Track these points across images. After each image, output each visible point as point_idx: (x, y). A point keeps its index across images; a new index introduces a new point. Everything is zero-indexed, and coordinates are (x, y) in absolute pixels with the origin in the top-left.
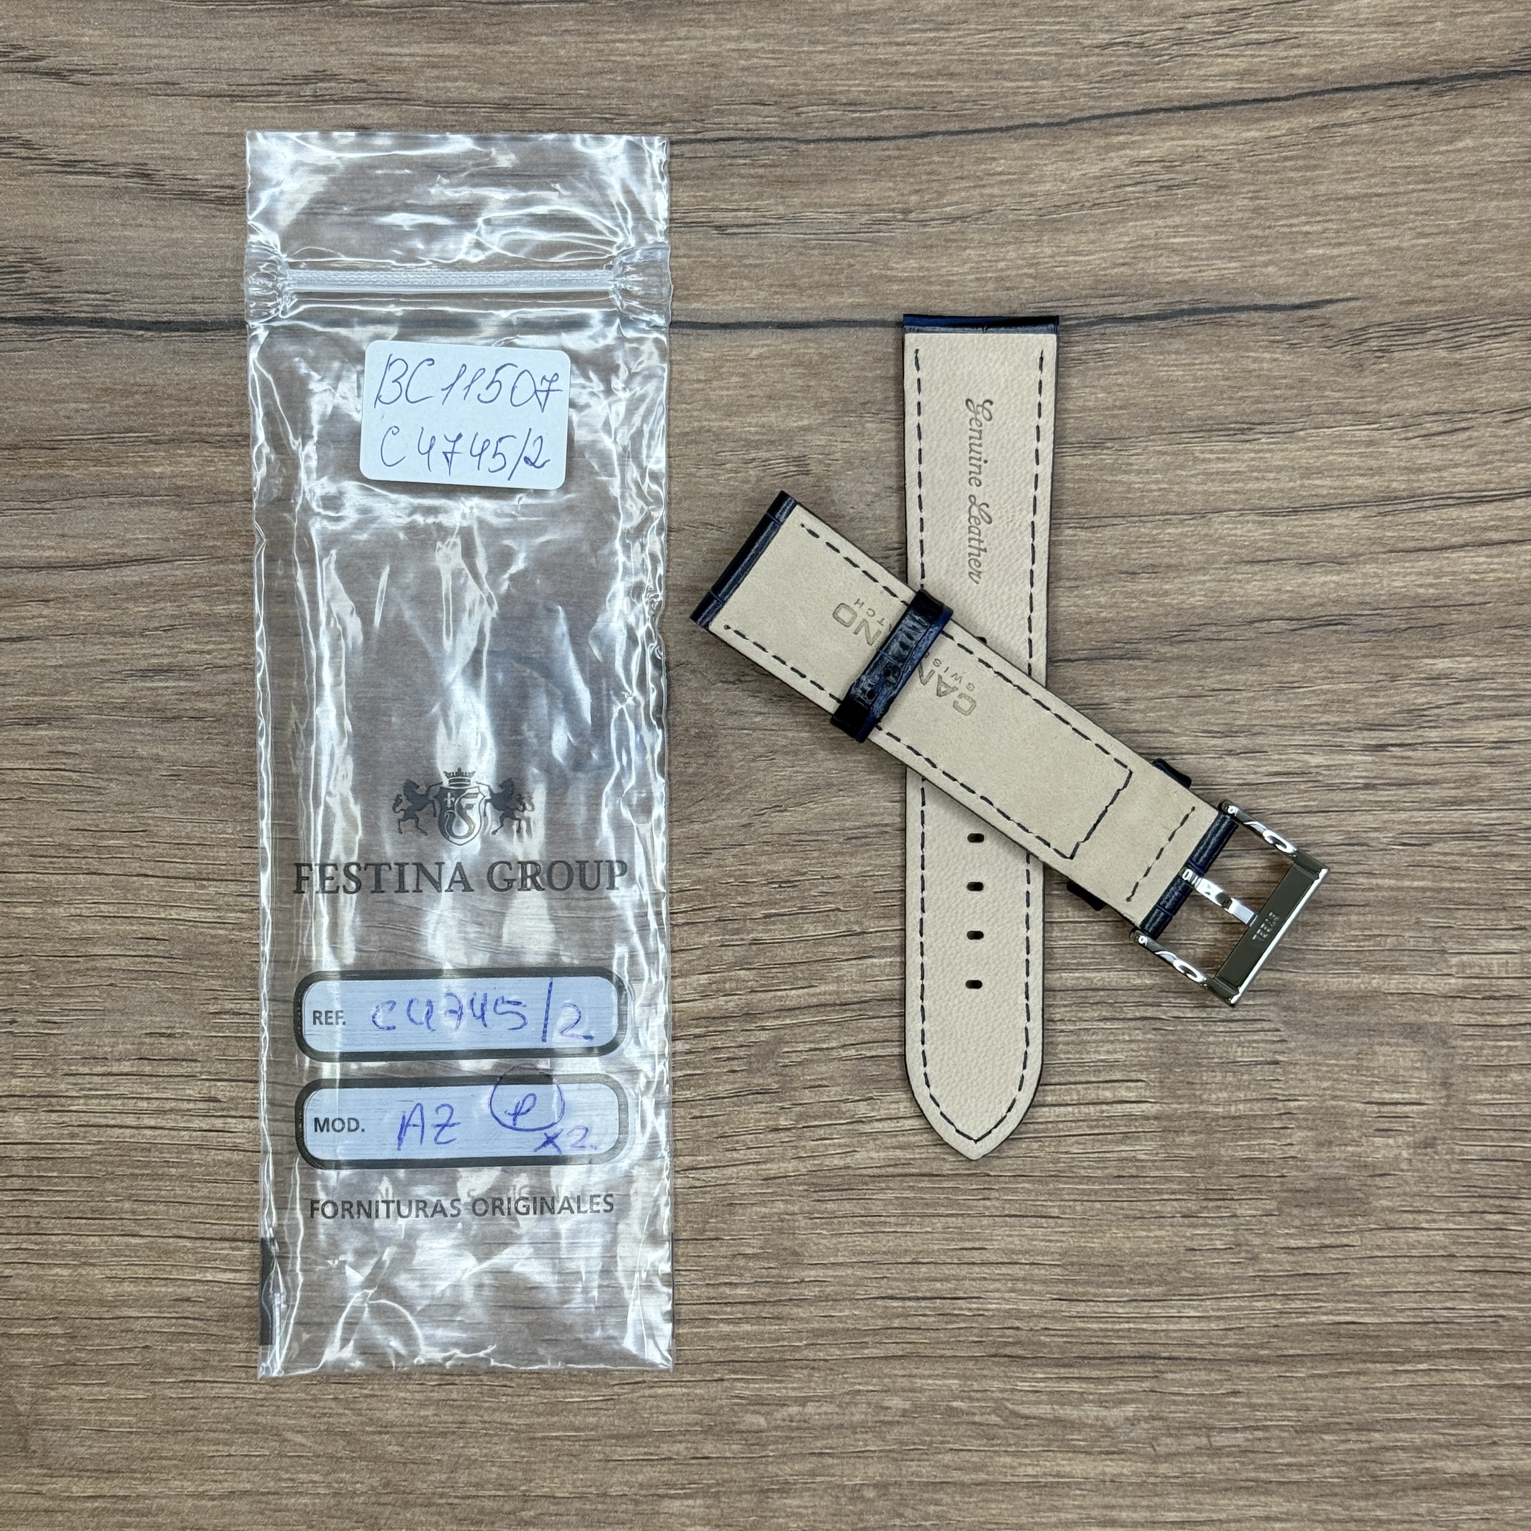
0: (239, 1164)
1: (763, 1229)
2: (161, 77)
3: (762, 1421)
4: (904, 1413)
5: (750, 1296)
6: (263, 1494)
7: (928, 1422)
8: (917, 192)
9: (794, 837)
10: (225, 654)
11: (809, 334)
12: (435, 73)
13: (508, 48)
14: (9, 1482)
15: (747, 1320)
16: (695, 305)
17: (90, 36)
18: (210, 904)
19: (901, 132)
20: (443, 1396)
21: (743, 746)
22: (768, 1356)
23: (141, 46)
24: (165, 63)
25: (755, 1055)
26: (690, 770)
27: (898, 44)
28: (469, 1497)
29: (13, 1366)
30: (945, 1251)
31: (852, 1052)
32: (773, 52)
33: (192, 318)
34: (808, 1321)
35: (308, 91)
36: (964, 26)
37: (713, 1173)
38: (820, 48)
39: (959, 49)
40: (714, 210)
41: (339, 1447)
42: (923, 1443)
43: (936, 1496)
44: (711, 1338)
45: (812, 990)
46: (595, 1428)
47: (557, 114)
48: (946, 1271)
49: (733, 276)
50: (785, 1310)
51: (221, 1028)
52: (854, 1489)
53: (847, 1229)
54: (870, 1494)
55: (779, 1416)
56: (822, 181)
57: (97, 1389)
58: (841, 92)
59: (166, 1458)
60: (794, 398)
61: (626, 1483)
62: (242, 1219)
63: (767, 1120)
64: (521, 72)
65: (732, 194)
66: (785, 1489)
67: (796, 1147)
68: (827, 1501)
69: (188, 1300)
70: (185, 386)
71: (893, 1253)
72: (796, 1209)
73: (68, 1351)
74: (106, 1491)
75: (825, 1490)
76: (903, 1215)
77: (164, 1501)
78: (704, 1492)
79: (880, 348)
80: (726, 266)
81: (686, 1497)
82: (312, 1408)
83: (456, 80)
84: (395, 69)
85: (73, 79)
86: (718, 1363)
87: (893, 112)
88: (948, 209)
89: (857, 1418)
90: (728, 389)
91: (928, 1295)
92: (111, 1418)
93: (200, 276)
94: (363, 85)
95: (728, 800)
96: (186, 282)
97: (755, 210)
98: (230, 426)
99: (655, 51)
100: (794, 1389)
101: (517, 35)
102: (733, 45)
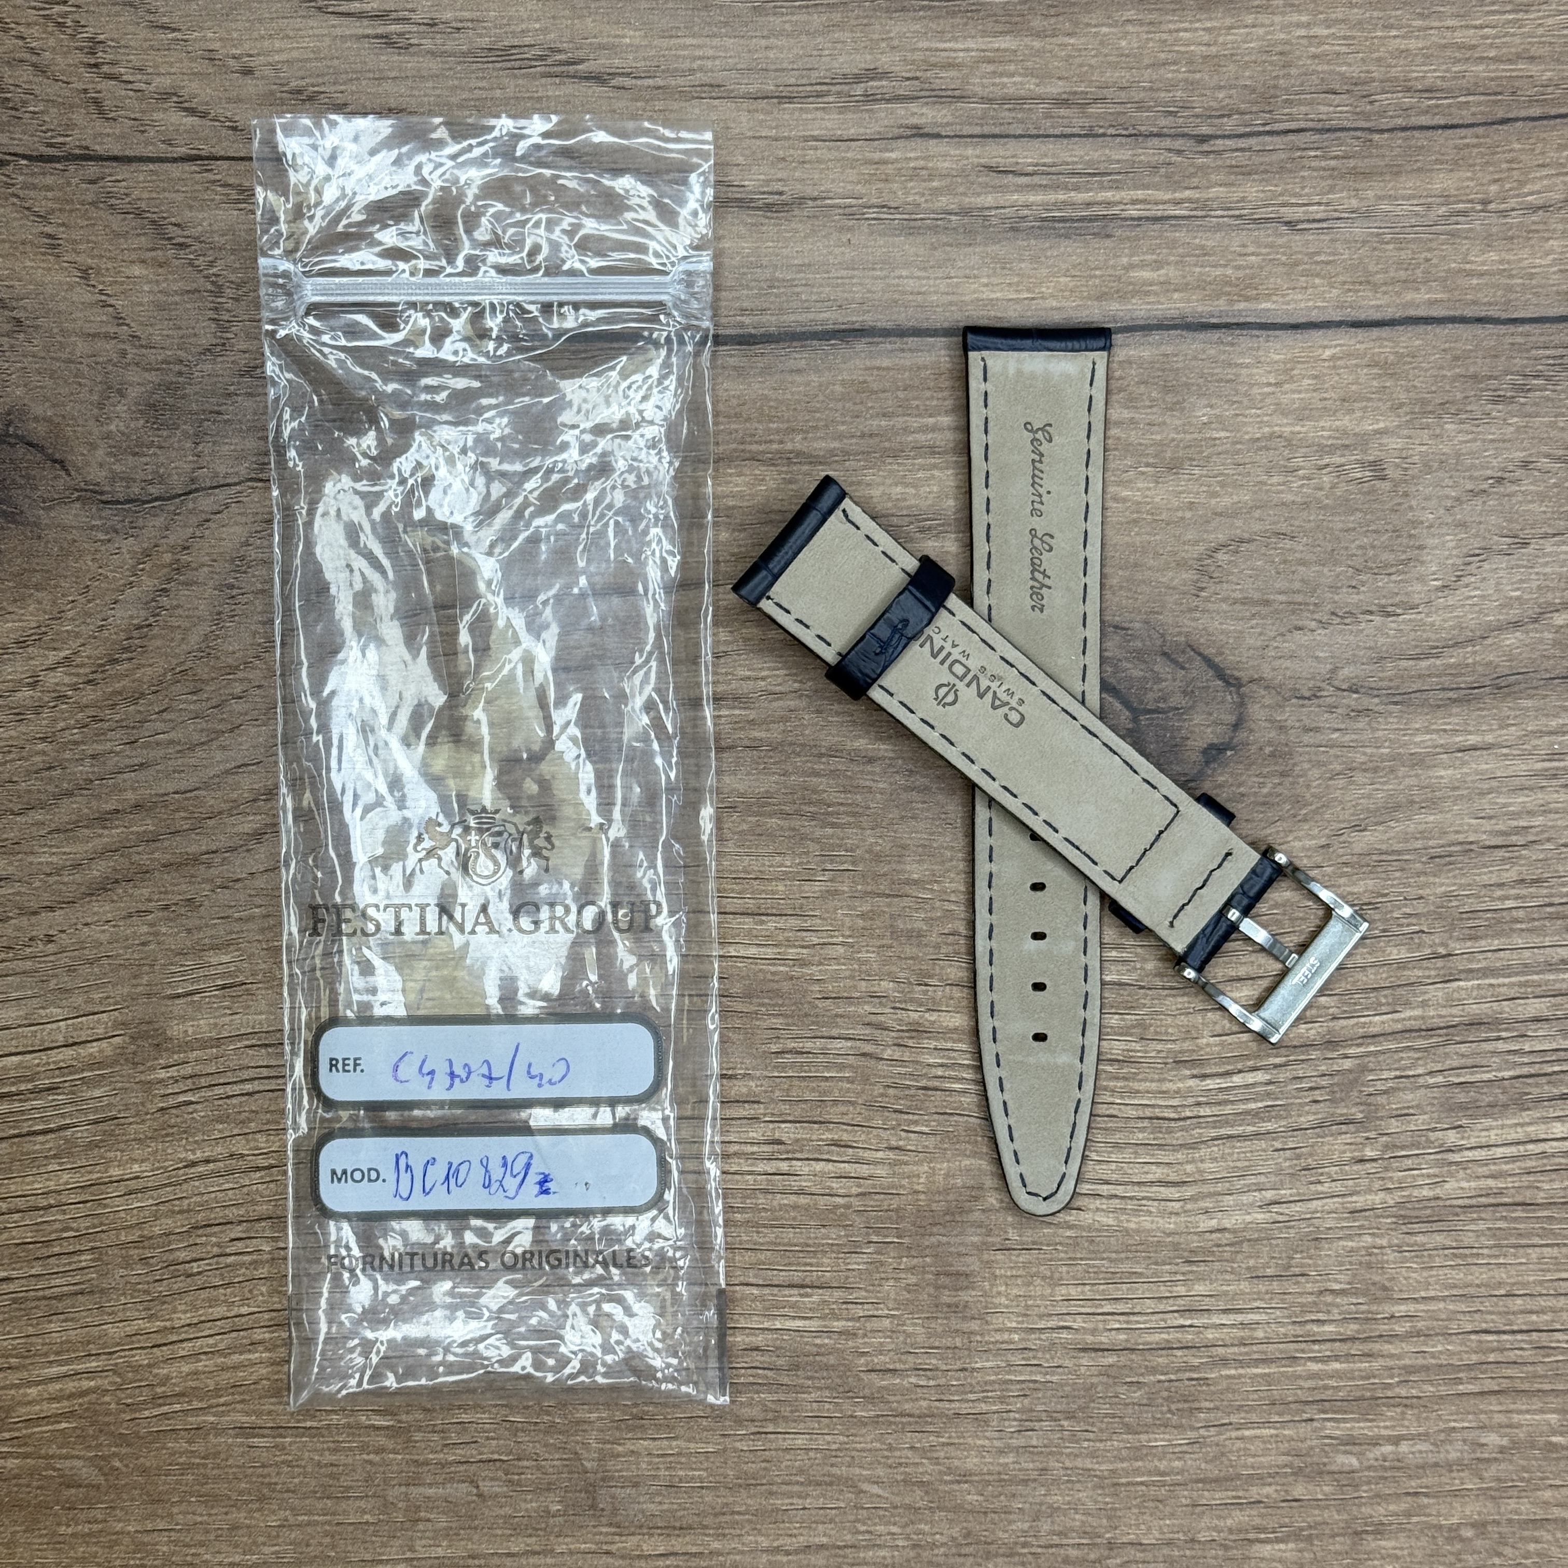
0: (807, 1208)
1: (1351, 1263)
2: (706, 79)
3: (1354, 1462)
4: (1502, 1450)
5: (1339, 1333)
6: (839, 1547)
7: (1527, 1459)
8: (1496, 181)
9: (1375, 857)
10: (780, 680)
11: (1385, 332)
12: (990, 68)
13: (1067, 40)
14: (578, 1542)
15: (1337, 1358)
16: (1264, 305)
17: (630, 37)
18: (768, 940)
19: (1480, 119)
20: (1021, 1442)
21: (1319, 764)
22: (1358, 1394)
23: (685, 47)
24: (709, 64)
25: (1337, 1084)
26: (1265, 790)
27: (1476, 27)
28: (1051, 1546)
29: (579, 1422)
30: (1541, 1283)
31: (1440, 1079)
32: (1345, 38)
33: (740, 331)
34: (1399, 1357)
35: (859, 90)
36: (1544, 7)
37: (1297, 1207)
38: (1394, 33)
39: (1540, 31)
40: (1284, 205)
41: (918, 1497)
42: (1522, 1480)
43: (1536, 1534)
44: (1300, 1377)
45: (1396, 1016)
46: (1181, 1472)
47: (1119, 109)
48: (1543, 1302)
49: (1305, 274)
50: (1376, 1347)
51: (783, 1066)
52: (1450, 1529)
53: (1438, 1262)
54: (1468, 1533)
55: (1371, 1456)
56: (1397, 173)
57: (665, 1442)
58: (1416, 79)
59: (739, 1513)
60: (1370, 399)
61: (1216, 1529)
62: (811, 1265)
63: (1352, 1151)
64: (1081, 65)
65: (1303, 188)
66: (1380, 1530)
67: (1383, 1179)
68: (1424, 1541)
69: (757, 1349)
70: (734, 402)
71: (1486, 1285)
72: (1384, 1242)
73: (636, 1405)
74: (677, 1549)
75: (1422, 1531)
76: (1495, 1246)
77: (738, 1558)
78: (1296, 1536)
79: (1459, 345)
80: (1296, 264)
81: (1278, 1540)
82: (887, 1457)
83: (1012, 75)
84: (950, 65)
85: (614, 82)
86: (1307, 1403)
87: (1471, 98)
88: (1529, 198)
89: (1453, 1455)
90: (1300, 392)
91: (1524, 1328)
92: (681, 1473)
93: (748, 287)
94: (916, 83)
95: (1305, 820)
96: (734, 294)
97: (1327, 204)
98: (781, 442)
99: (1221, 39)
100: (1386, 1427)
101: (1077, 24)
102: (1303, 32)
